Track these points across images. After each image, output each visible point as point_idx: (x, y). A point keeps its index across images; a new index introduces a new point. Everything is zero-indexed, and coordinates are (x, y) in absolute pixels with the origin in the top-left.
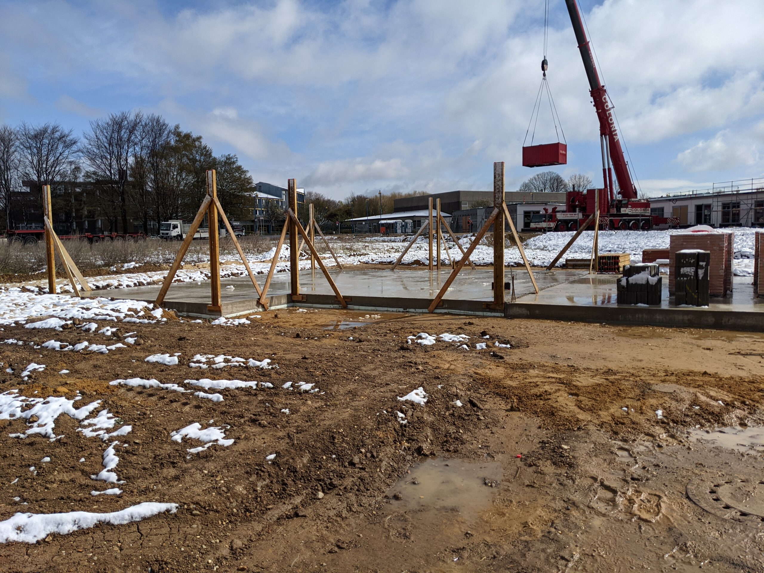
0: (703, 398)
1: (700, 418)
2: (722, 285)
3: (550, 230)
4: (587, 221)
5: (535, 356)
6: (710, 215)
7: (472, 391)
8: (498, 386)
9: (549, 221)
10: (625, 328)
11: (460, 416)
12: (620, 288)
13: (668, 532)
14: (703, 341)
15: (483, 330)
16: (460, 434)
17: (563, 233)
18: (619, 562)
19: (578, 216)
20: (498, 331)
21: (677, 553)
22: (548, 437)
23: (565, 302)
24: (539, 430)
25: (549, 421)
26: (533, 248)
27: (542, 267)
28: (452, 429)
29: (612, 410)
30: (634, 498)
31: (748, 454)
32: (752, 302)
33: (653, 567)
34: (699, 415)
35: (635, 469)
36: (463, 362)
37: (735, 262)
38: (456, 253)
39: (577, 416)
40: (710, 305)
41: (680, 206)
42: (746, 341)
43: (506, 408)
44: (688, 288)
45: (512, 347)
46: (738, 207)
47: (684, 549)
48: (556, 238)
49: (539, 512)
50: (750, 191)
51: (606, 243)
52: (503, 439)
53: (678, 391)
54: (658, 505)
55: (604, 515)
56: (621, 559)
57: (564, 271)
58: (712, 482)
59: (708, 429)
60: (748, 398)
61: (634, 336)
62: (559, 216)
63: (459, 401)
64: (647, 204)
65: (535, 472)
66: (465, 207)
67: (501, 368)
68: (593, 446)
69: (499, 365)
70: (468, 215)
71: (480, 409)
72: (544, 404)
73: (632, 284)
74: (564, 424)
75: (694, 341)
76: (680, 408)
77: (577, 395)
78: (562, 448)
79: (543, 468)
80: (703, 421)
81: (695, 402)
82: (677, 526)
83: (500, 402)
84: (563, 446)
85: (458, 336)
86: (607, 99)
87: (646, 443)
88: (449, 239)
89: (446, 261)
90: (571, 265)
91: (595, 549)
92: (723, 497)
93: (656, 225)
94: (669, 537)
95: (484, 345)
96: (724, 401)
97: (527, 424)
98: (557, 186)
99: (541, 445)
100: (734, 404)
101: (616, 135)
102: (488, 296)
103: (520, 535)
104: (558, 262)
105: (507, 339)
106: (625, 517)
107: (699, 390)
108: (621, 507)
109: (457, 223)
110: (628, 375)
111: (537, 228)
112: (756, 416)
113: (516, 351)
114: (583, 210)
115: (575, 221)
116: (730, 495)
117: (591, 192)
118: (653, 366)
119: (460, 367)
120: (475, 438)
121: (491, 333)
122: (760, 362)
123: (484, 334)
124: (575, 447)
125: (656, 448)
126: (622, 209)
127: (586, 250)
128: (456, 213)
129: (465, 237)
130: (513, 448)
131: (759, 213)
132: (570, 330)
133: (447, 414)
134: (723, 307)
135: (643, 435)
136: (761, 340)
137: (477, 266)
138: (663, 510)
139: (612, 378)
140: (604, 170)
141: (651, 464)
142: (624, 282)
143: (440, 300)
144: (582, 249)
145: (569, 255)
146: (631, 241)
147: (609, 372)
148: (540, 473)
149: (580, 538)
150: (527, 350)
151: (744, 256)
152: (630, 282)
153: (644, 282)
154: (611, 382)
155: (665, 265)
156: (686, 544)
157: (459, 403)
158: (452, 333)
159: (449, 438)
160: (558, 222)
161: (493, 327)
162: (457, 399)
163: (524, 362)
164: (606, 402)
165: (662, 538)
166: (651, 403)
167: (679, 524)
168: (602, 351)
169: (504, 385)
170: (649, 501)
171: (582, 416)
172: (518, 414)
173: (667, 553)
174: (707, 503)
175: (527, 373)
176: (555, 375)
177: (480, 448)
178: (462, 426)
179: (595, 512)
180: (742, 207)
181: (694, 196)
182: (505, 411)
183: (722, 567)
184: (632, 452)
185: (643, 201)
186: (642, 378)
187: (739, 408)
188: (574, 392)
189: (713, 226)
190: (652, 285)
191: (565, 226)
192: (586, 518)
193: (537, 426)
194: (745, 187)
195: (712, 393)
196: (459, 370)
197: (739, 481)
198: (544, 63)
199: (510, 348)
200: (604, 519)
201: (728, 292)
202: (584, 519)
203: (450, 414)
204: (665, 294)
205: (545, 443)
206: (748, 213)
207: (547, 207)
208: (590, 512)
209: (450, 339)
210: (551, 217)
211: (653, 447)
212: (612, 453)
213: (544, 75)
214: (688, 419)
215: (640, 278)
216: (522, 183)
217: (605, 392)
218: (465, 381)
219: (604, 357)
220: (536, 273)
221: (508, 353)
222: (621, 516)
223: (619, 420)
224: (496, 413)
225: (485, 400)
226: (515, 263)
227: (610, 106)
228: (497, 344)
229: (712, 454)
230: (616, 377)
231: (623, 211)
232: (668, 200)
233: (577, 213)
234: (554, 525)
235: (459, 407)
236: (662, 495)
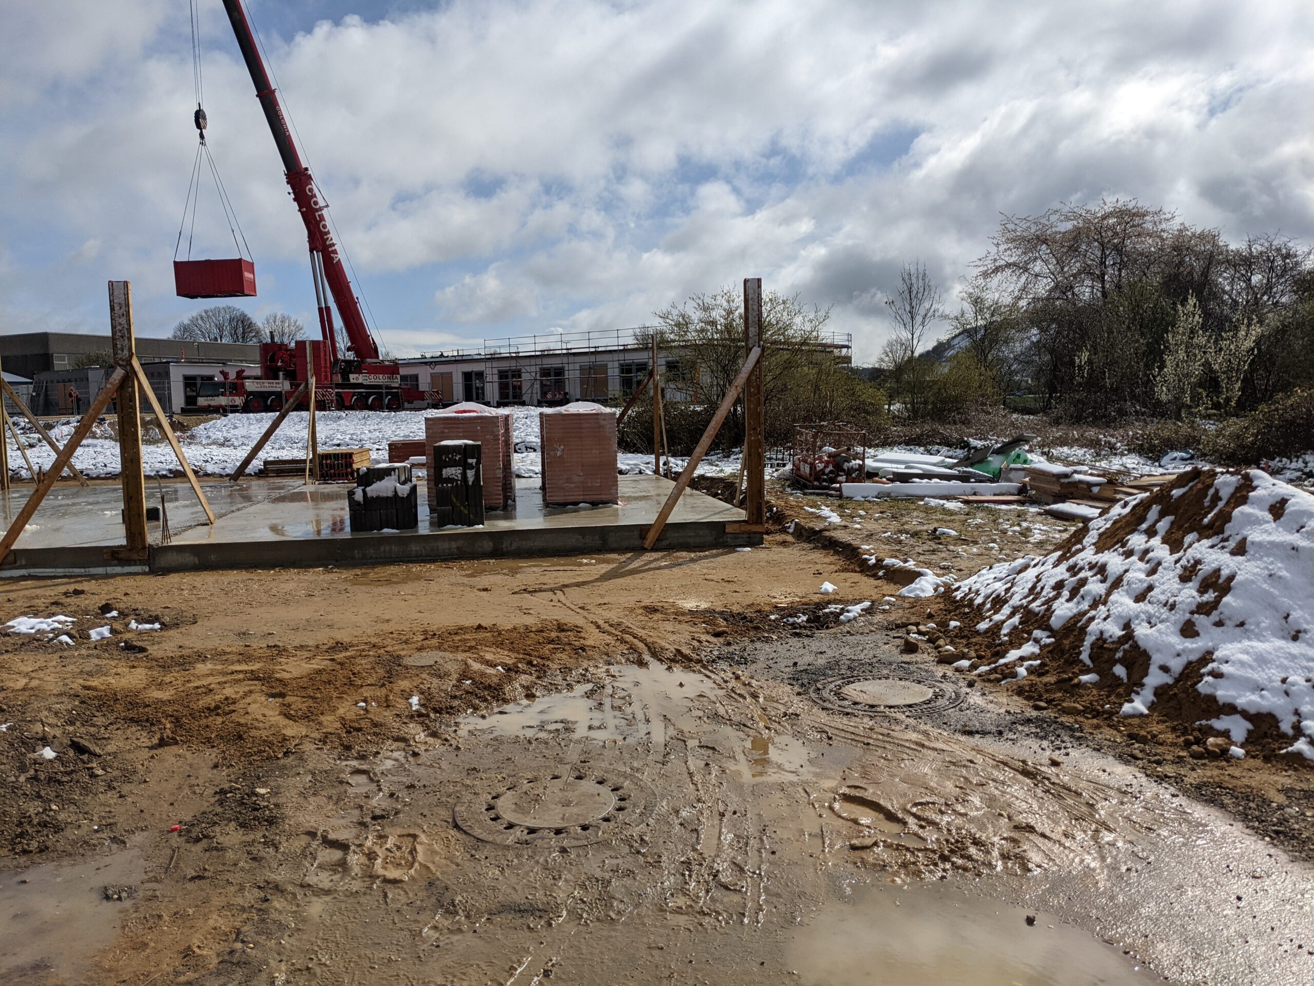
0: (476, 666)
1: (472, 698)
2: (501, 492)
3: (234, 409)
4: (296, 393)
5: (208, 637)
6: (483, 388)
7: (78, 724)
8: (133, 705)
9: (231, 394)
10: (364, 571)
11: (50, 778)
12: (353, 504)
13: (427, 890)
14: (478, 579)
15: (104, 602)
16: (52, 813)
17: (259, 415)
18: (352, 964)
19: (282, 385)
20: (138, 601)
21: (442, 920)
22: (231, 781)
23: (266, 536)
24: (215, 771)
25: (232, 751)
26: (204, 442)
27: (221, 476)
28: (33, 808)
29: (341, 711)
30: (376, 848)
31: (537, 739)
32: (540, 514)
33: (405, 956)
34: (471, 693)
35: (379, 802)
36: (58, 670)
37: (516, 457)
38: (45, 454)
39: (284, 732)
40: (485, 522)
41: (441, 374)
42: (534, 572)
43: (149, 744)
44: (454, 500)
45: (164, 626)
46: (520, 376)
47: (451, 910)
48: (246, 425)
49: (215, 920)
50: (533, 354)
51: (331, 432)
52: (144, 803)
53: (441, 661)
54: (413, 851)
55: (327, 892)
56: (355, 958)
57: (261, 482)
58: (489, 793)
59: (484, 712)
60: (535, 656)
61: (378, 582)
62: (250, 386)
63: (48, 748)
64: (393, 367)
65: (206, 850)
66: (62, 363)
67: (139, 670)
68: (310, 778)
69: (136, 664)
70: (70, 381)
71: (95, 755)
72: (223, 722)
73: (372, 497)
74: (260, 752)
75: (466, 580)
76: (444, 687)
77: (282, 695)
78: (256, 795)
79: (221, 839)
80: (477, 701)
81: (465, 674)
82: (440, 877)
83: (138, 734)
84: (257, 790)
85: (49, 620)
86: (316, 191)
87: (396, 754)
88: (29, 429)
89: (24, 473)
90: (273, 471)
91: (312, 956)
92: (505, 813)
93: (409, 403)
94: (429, 897)
95: (105, 631)
96: (504, 665)
97: (191, 766)
98: (243, 333)
99: (218, 797)
100: (518, 667)
101: (335, 252)
102: (117, 536)
103: (177, 973)
104: (250, 466)
105: (154, 614)
106: (362, 884)
107: (471, 655)
108: (356, 870)
109: (46, 395)
110: (366, 647)
111: (209, 406)
112: (546, 680)
113: (172, 632)
114: (291, 376)
115: (278, 395)
116: (514, 806)
117: (301, 344)
118: (405, 627)
119: (51, 682)
120: (86, 813)
121: (122, 606)
122: (552, 601)
123: (106, 608)
124: (279, 787)
125: (411, 759)
126: (351, 376)
127: (300, 445)
128: (44, 376)
129: (64, 424)
130: (164, 817)
131: (546, 385)
132: (274, 584)
133: (22, 779)
134: (503, 525)
135: (390, 741)
136: (552, 569)
137: (93, 479)
138: (420, 857)
139: (340, 656)
140: (320, 310)
141: (402, 787)
142: (359, 496)
143: (7, 551)
144: (291, 441)
145: (269, 453)
146: (372, 428)
147: (339, 646)
148: (216, 849)
149: (288, 946)
150: (195, 629)
151: (530, 448)
152: (369, 495)
153: (390, 494)
154: (339, 663)
155: (420, 465)
156: (453, 901)
157: (49, 753)
158: (36, 615)
159: (28, 828)
160: (247, 397)
161: (126, 594)
162: (44, 746)
163: (185, 652)
164: (331, 698)
165: (418, 902)
166: (402, 688)
167: (443, 873)
168: (328, 614)
169: (146, 700)
170: (399, 848)
171: (292, 730)
172: (175, 749)
173: (426, 925)
174: (482, 828)
175: (192, 671)
176: (244, 667)
177: (96, 831)
178: (57, 797)
179: (313, 891)
180: (525, 376)
181: (460, 358)
182: (147, 750)
183: (504, 921)
184: (374, 773)
185: (387, 363)
186: (388, 649)
187: (524, 672)
188: (278, 690)
189: (487, 404)
190: (403, 498)
191: (262, 404)
192: (298, 905)
193: (211, 764)
194: (527, 347)
195: (489, 657)
196: (48, 688)
197: (525, 782)
198: (199, 118)
199: (161, 629)
200: (328, 898)
201: (510, 502)
202: (294, 909)
203: (28, 779)
204: (423, 512)
205: (226, 793)
206: (532, 385)
207: (226, 370)
208: (305, 895)
209: (32, 628)
210: (236, 388)
211: (406, 757)
212: (341, 782)
213: (202, 136)
214: (456, 703)
215: (383, 488)
216: (176, 324)
217: (329, 682)
218: (63, 707)
219: (329, 623)
220: (211, 487)
221: (156, 639)
222: (356, 886)
223: (353, 724)
224: (129, 756)
225: (107, 736)
226: (170, 471)
227: (321, 203)
228: (133, 625)
229: (490, 750)
230: (348, 654)
231: (353, 378)
232: (424, 362)
233: (280, 381)
234: (241, 937)
235: (50, 761)
236: (418, 832)
